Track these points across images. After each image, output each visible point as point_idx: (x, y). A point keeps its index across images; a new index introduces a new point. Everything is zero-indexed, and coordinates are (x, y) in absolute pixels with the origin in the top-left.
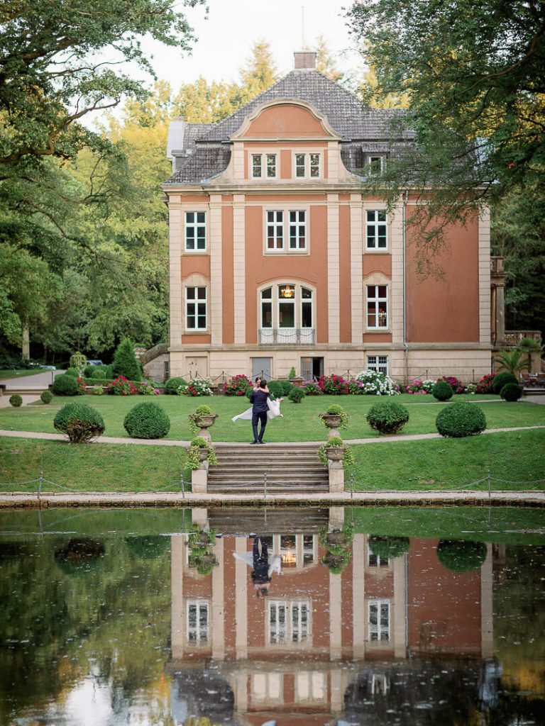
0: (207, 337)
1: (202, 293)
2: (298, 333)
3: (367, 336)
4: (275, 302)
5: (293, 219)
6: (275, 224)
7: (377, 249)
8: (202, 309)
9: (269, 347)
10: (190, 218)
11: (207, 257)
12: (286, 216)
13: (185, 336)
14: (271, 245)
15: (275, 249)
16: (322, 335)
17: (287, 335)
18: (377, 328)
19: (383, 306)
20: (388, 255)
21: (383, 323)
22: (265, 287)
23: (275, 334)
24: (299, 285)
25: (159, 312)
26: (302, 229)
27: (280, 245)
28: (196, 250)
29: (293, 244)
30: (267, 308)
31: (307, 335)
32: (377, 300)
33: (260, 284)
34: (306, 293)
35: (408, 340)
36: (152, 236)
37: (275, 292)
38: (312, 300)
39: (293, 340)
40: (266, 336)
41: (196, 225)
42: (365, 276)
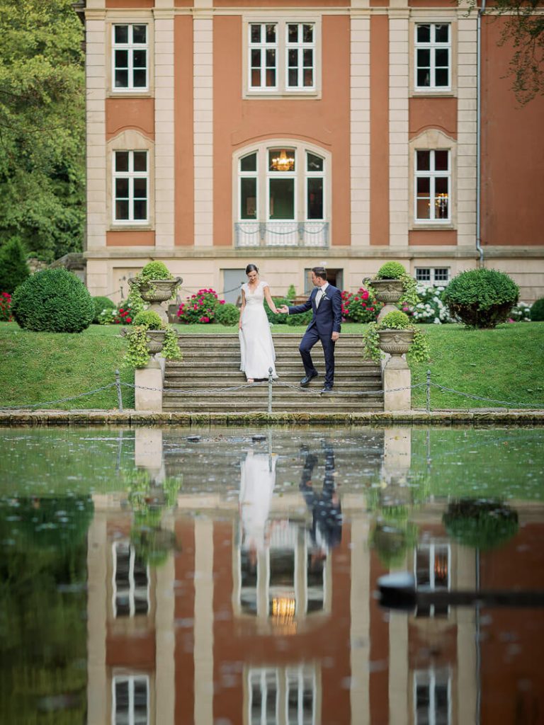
0: (149, 235)
1: (141, 162)
2: (301, 229)
3: (415, 233)
4: (263, 177)
5: (293, 38)
6: (263, 46)
7: (433, 89)
8: (141, 187)
9: (252, 252)
10: (121, 35)
11: (150, 100)
12: (282, 33)
13: (111, 232)
14: (256, 81)
15: (263, 88)
16: (341, 233)
17: (282, 232)
18: (433, 221)
19: (442, 186)
20: (451, 99)
21: (442, 213)
22: (246, 151)
23: (262, 229)
24: (302, 148)
25: (68, 214)
26: (308, 55)
27: (271, 81)
28: (131, 89)
29: (293, 81)
30: (249, 188)
31: (316, 233)
32: (432, 174)
33: (237, 145)
34: (315, 162)
35: (483, 241)
36: (56, 89)
37: (262, 160)
38: (325, 174)
39: (292, 241)
40: (247, 233)
41: (130, 47)
42: (413, 133)
